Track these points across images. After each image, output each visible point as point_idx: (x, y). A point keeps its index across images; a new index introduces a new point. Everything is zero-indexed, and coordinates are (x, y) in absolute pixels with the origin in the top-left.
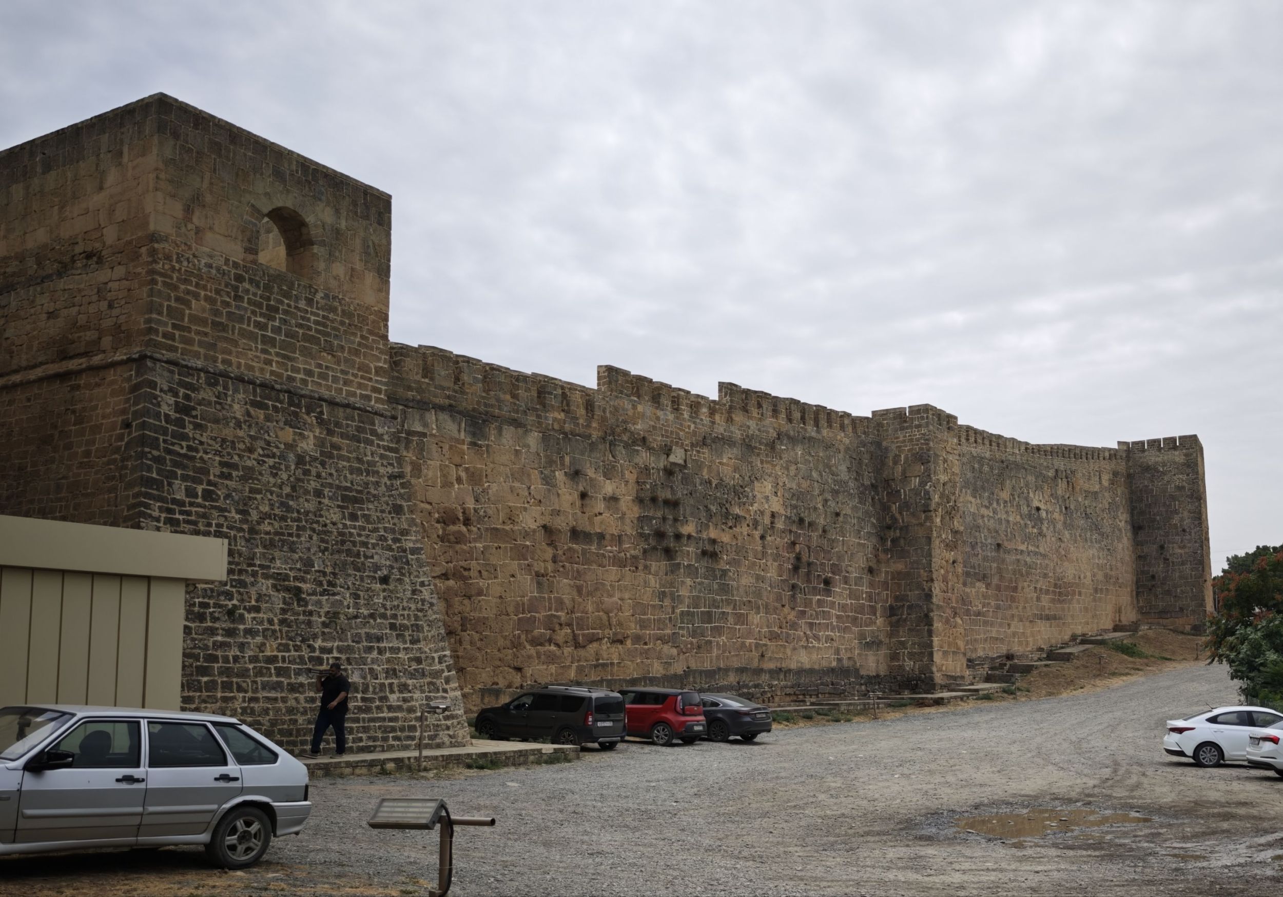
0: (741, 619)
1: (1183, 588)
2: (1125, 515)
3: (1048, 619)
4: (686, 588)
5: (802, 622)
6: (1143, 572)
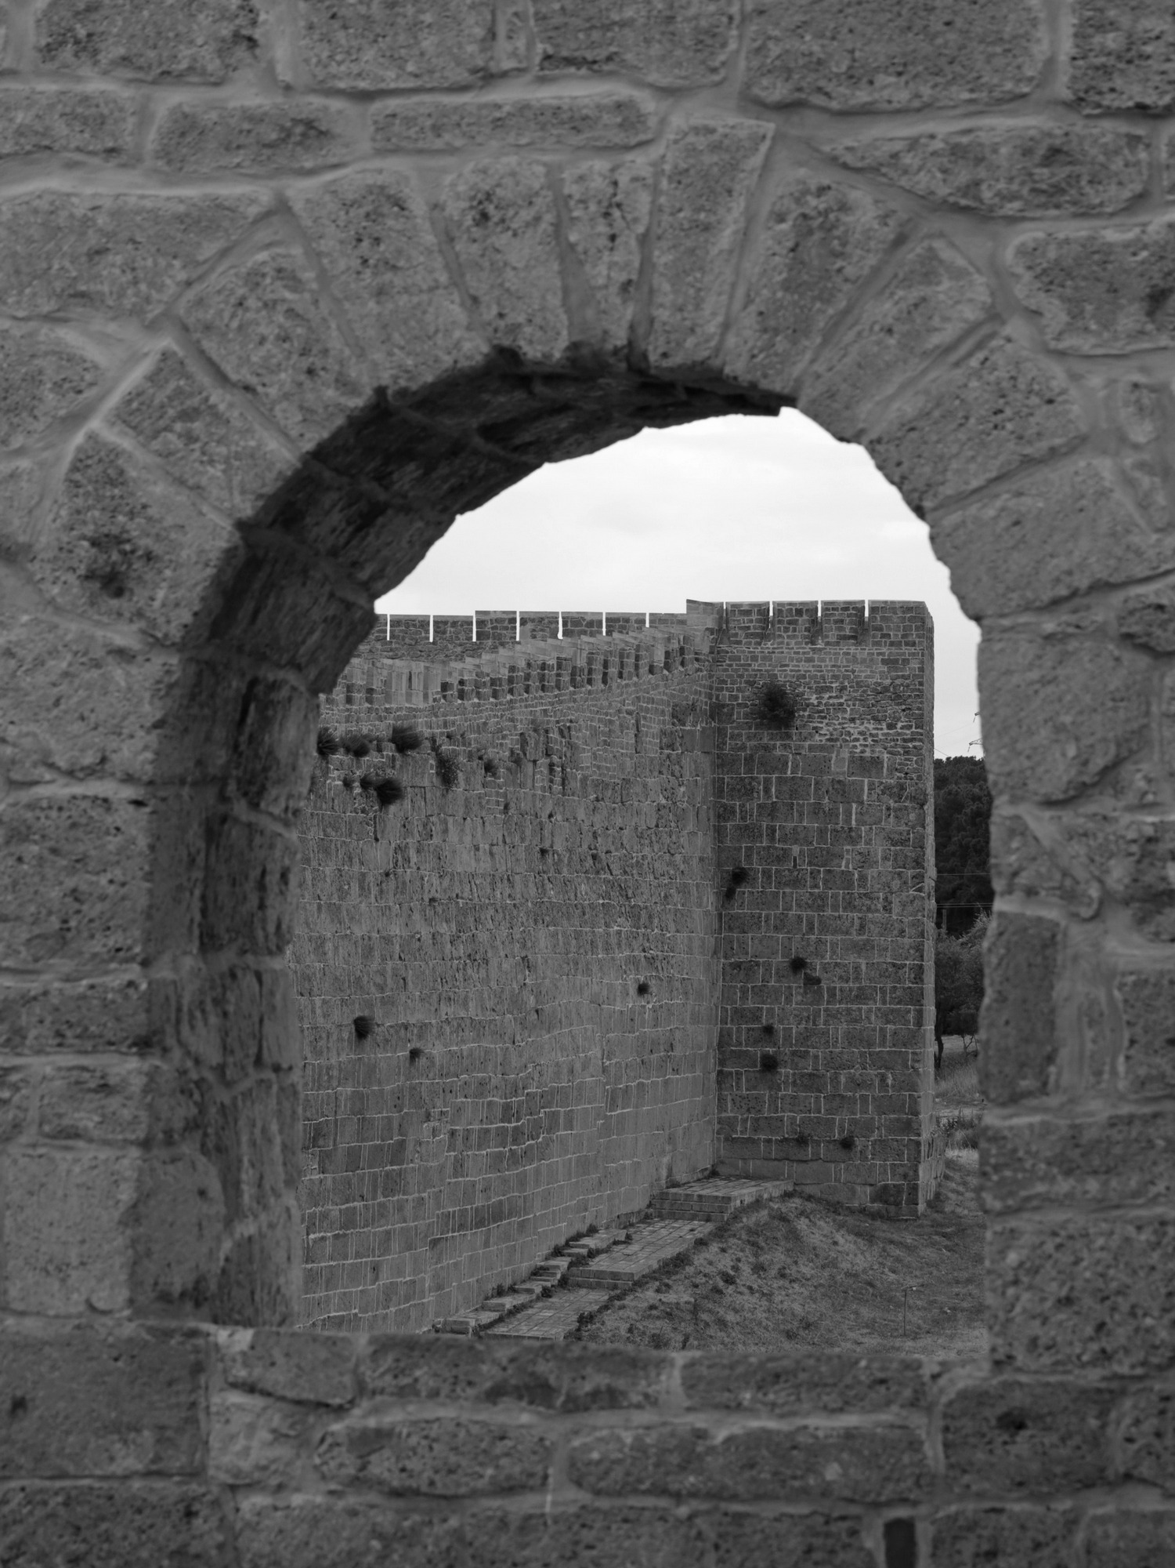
1: (857, 1072)
2: (700, 840)
3: (480, 1223)
6: (740, 1015)
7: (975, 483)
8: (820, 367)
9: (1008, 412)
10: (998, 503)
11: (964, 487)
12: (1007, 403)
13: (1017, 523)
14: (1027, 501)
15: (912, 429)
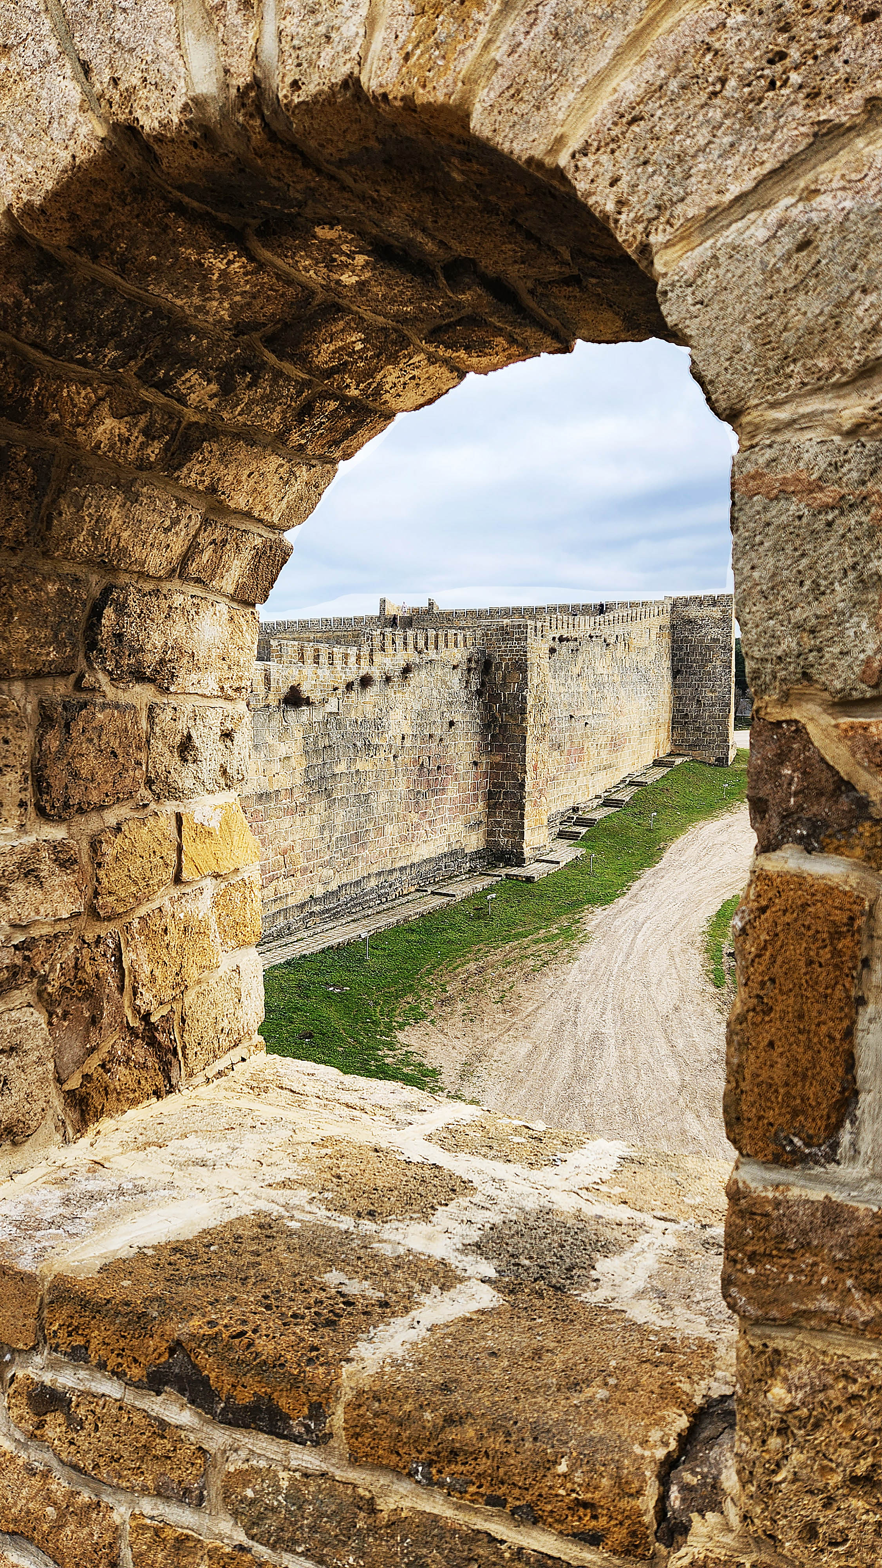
0: (381, 831)
1: (712, 726)
2: (667, 663)
4: (340, 817)
5: (423, 822)
7: (734, 190)
8: (498, 53)
9: (795, 54)
10: (773, 215)
11: (714, 200)
12: (792, 39)
13: (804, 245)
14: (825, 201)
15: (635, 120)
